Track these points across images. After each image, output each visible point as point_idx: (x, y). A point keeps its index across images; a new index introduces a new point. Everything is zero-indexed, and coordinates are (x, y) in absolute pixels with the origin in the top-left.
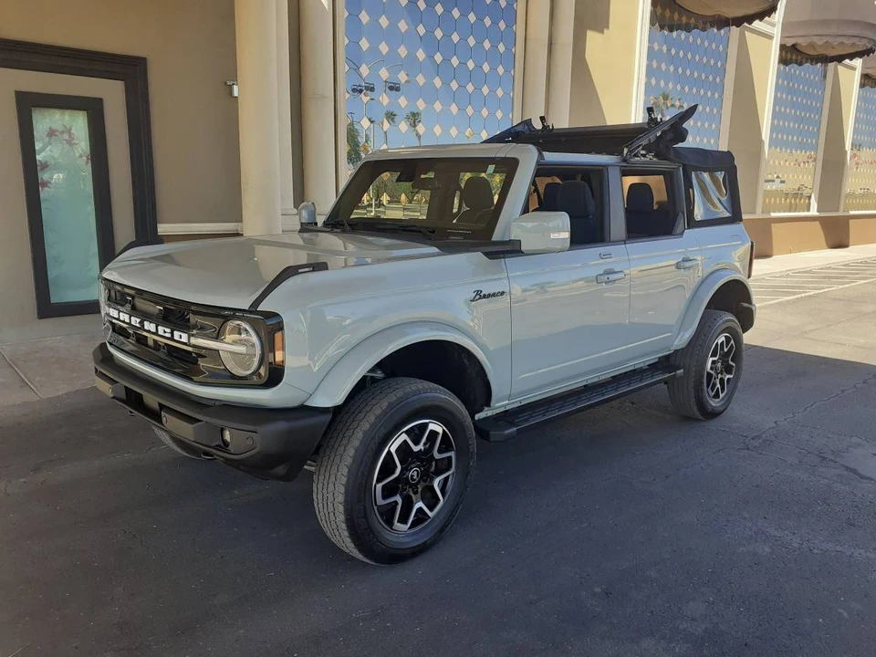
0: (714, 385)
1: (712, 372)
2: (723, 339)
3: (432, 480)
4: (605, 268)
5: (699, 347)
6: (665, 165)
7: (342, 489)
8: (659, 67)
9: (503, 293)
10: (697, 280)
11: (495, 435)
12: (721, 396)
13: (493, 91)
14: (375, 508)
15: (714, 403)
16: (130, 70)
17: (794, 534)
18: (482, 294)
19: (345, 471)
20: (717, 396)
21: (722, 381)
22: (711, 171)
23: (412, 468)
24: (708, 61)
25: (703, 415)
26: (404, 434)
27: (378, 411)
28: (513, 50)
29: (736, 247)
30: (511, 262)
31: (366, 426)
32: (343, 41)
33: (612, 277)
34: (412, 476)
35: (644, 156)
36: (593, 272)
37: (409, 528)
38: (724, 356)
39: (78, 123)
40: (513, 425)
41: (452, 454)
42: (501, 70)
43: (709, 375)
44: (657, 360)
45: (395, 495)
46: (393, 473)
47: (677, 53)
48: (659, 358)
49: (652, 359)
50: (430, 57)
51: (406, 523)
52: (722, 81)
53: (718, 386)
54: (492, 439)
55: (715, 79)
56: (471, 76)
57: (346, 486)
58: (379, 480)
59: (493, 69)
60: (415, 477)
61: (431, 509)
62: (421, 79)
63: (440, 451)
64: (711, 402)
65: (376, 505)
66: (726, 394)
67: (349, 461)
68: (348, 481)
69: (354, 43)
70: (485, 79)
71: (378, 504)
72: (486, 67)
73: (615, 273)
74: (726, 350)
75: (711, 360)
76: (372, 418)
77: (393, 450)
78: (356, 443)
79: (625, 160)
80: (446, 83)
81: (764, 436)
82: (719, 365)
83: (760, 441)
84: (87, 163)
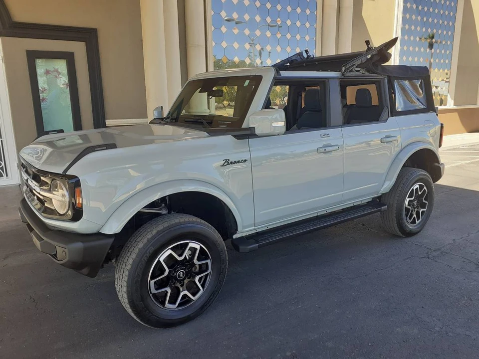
0: (412, 215)
1: (409, 207)
2: (418, 186)
3: (194, 277)
4: (325, 143)
5: (399, 192)
6: (374, 77)
7: (125, 284)
8: (411, 17)
9: (245, 160)
10: (397, 150)
11: (243, 248)
12: (417, 222)
13: (303, 38)
14: (151, 295)
15: (411, 227)
16: (88, 36)
17: (439, 320)
18: (229, 162)
19: (127, 273)
20: (414, 222)
21: (418, 213)
22: (410, 79)
23: (178, 271)
24: (444, 12)
25: (403, 234)
26: (170, 250)
27: (149, 236)
28: (315, 13)
29: (430, 128)
30: (252, 141)
31: (141, 245)
32: (210, 13)
33: (328, 149)
34: (179, 275)
35: (358, 71)
36: (315, 147)
37: (178, 307)
38: (419, 198)
39: (61, 66)
40: (257, 242)
41: (209, 261)
42: (308, 25)
43: (407, 210)
44: (371, 200)
45: (166, 287)
46: (163, 273)
47: (423, 9)
48: (373, 198)
49: (368, 198)
50: (264, 19)
51: (174, 303)
52: (453, 24)
53: (415, 216)
54: (241, 251)
55: (448, 23)
56: (289, 29)
57: (127, 283)
58: (152, 278)
59: (303, 25)
60: (181, 276)
61: (194, 295)
62: (258, 33)
63: (199, 260)
64: (409, 226)
65: (151, 293)
66: (421, 222)
67: (129, 267)
68: (129, 279)
69: (217, 14)
70: (298, 30)
71: (152, 293)
72: (298, 24)
73: (332, 146)
74: (420, 193)
75: (407, 200)
76: (145, 240)
77: (162, 260)
78: (134, 256)
79: (343, 75)
80: (274, 34)
81: (443, 249)
82: (415, 203)
83: (439, 252)
84: (67, 88)
